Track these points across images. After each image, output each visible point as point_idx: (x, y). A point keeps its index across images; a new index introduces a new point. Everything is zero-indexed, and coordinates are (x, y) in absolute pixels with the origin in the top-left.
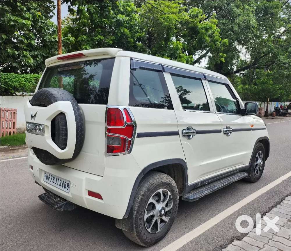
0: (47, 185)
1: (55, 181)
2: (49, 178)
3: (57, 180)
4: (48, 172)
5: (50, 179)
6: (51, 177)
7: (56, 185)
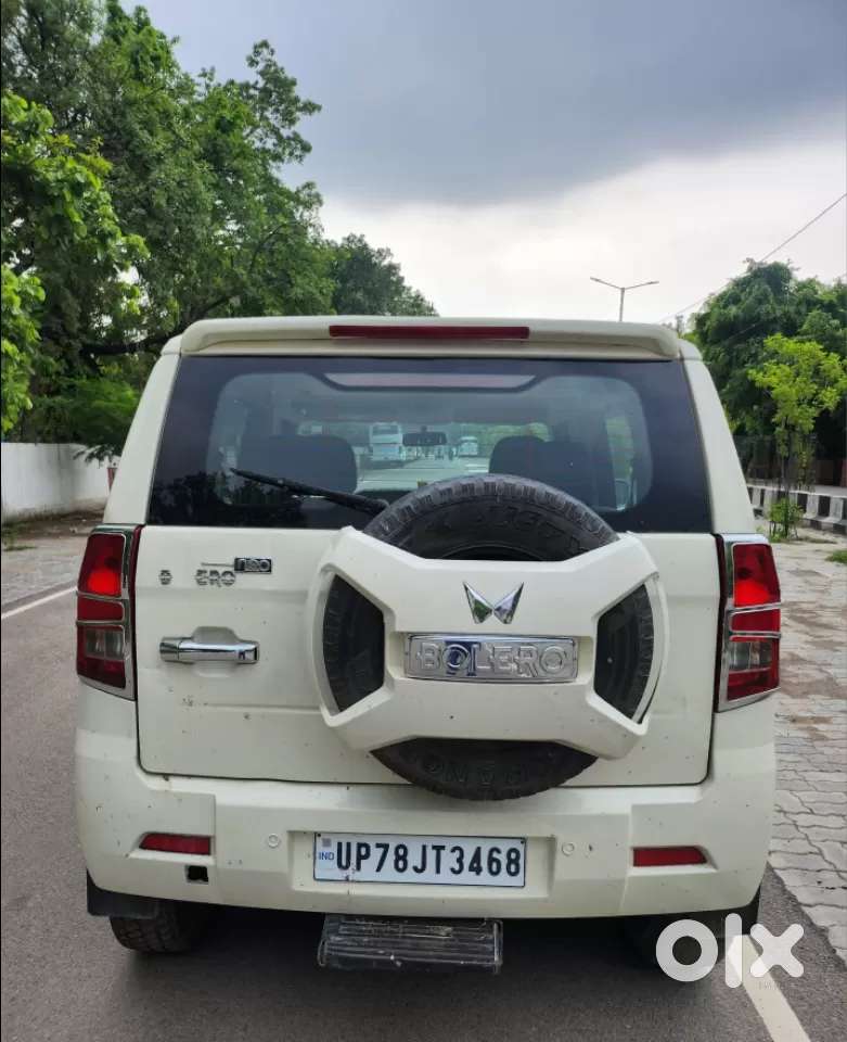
0: (353, 892)
1: (414, 862)
2: (362, 857)
3: (431, 853)
5: (369, 864)
6: (376, 853)
7: (430, 877)
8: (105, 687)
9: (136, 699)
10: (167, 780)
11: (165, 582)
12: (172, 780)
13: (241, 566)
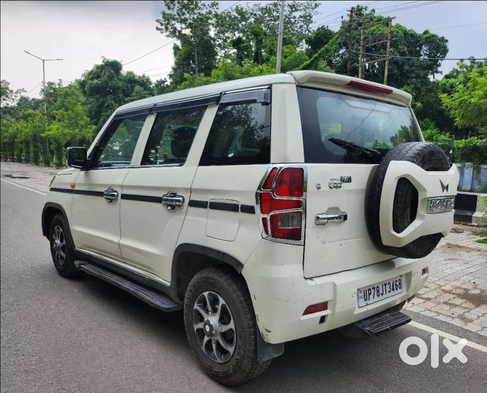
0: (368, 309)
1: (381, 292)
2: (370, 294)
3: (384, 287)
4: (363, 288)
5: (371, 296)
6: (372, 291)
7: (385, 296)
8: (290, 241)
9: (304, 246)
10: (312, 280)
11: (319, 188)
12: (314, 279)
13: (343, 180)
